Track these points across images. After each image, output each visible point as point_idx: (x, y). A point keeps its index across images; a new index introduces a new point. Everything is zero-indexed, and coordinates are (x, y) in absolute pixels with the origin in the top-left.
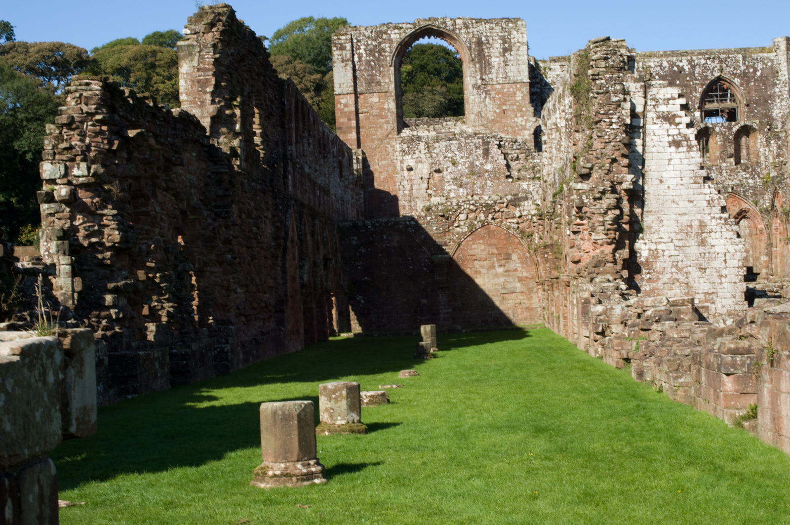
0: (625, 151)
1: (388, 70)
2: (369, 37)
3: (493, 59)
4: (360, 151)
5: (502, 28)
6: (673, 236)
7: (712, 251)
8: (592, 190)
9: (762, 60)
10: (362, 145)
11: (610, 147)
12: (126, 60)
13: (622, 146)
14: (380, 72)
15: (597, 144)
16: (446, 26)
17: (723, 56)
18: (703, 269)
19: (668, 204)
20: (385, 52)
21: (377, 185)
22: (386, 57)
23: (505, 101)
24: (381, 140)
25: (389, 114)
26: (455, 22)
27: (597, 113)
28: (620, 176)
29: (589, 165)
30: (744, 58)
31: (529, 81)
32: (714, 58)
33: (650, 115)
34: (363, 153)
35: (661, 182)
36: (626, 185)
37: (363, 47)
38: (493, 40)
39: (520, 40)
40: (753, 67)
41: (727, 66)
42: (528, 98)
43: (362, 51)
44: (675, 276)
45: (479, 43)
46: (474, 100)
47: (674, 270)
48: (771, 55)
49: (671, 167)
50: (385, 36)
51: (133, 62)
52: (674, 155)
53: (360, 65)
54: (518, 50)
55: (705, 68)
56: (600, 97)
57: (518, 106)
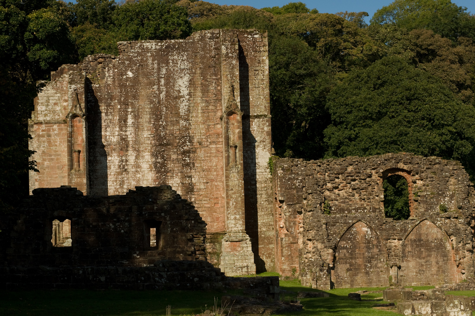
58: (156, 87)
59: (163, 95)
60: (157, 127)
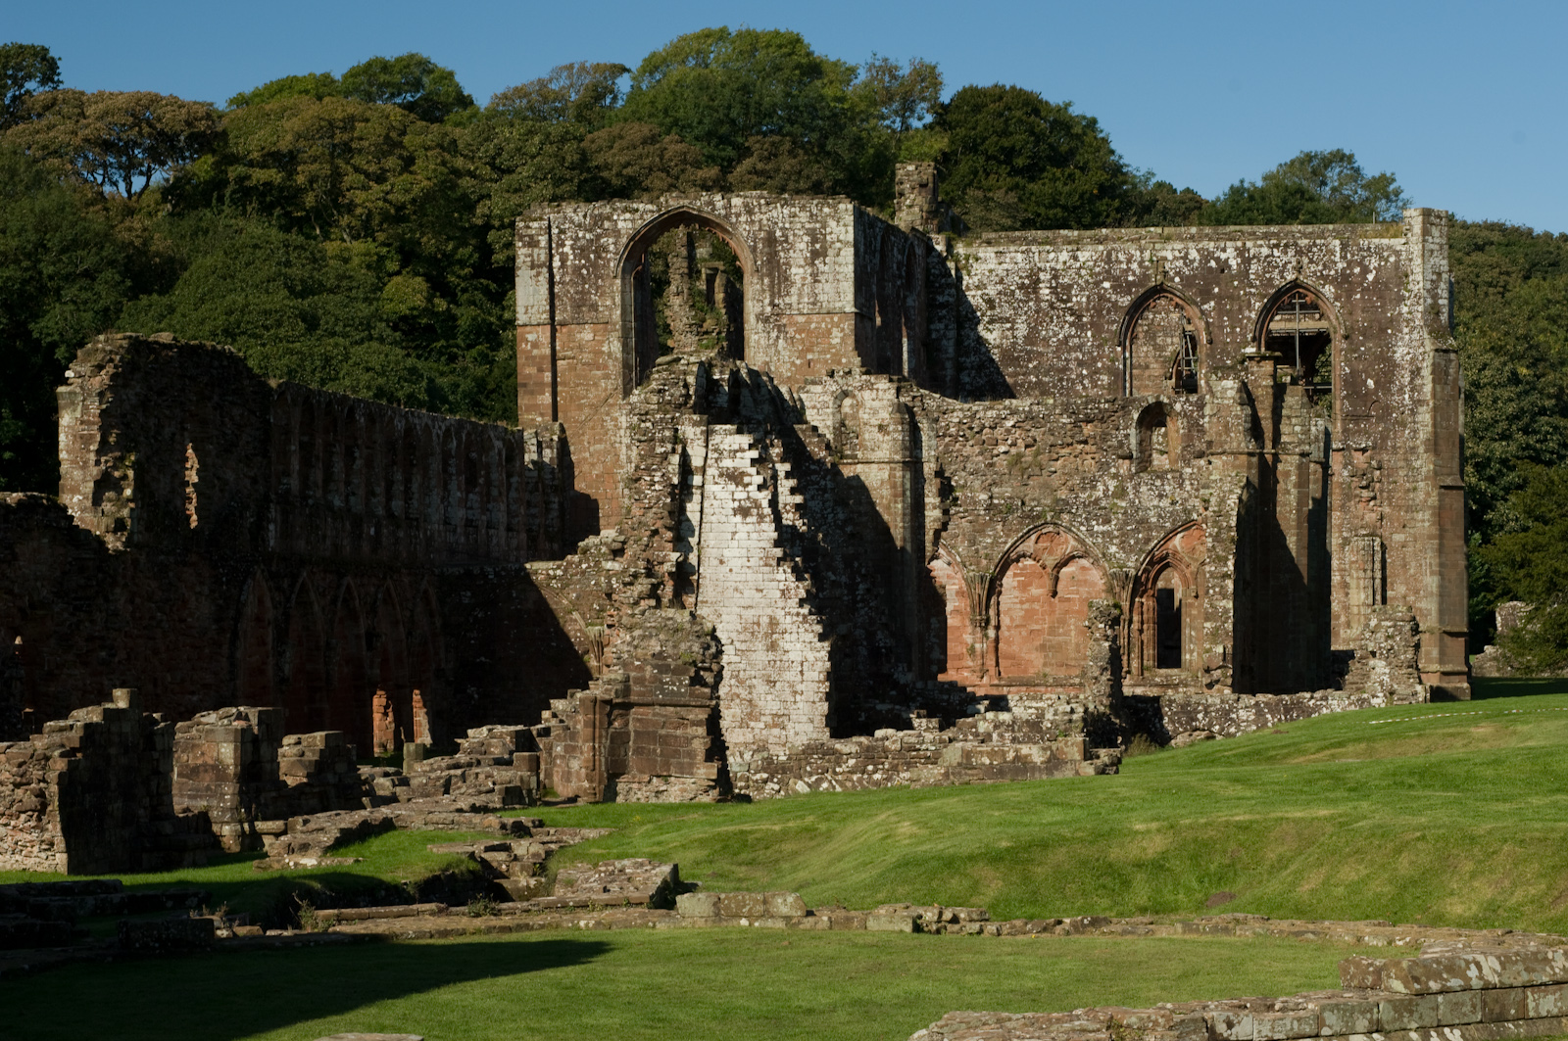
0: (668, 522)
1: (612, 285)
2: (579, 225)
3: (794, 270)
4: (557, 425)
5: (812, 215)
6: (734, 636)
7: (785, 658)
8: (625, 571)
9: (1379, 252)
10: (560, 415)
11: (650, 514)
12: (289, 137)
13: (666, 513)
14: (598, 288)
15: (636, 511)
16: (714, 209)
17: (1304, 242)
18: (772, 683)
19: (730, 593)
20: (607, 252)
21: (580, 486)
22: (609, 260)
23: (812, 345)
24: (595, 408)
25: (610, 362)
26: (729, 202)
27: (637, 467)
28: (662, 554)
29: (622, 538)
30: (1344, 247)
31: (853, 310)
32: (1286, 246)
33: (711, 471)
34: (563, 429)
35: (722, 562)
36: (668, 567)
37: (568, 243)
38: (794, 235)
39: (842, 237)
40: (1360, 264)
41: (1311, 261)
42: (851, 341)
43: (567, 249)
44: (735, 690)
45: (771, 240)
46: (758, 342)
47: (733, 681)
48: (1397, 243)
49: (735, 543)
50: (607, 224)
51: (302, 144)
52: (739, 526)
53: (563, 275)
54: (838, 255)
55: (1269, 263)
56: (642, 446)
57: (834, 355)
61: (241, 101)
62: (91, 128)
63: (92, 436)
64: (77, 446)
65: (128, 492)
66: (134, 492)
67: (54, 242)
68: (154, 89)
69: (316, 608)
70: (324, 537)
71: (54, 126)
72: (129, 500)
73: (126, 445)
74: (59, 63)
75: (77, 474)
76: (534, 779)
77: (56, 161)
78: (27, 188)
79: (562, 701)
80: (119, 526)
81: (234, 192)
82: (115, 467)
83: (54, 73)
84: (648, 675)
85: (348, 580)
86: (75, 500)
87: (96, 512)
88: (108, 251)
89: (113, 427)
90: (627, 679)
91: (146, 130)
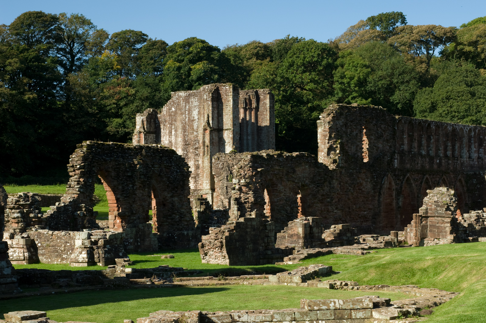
58: (184, 115)
59: (187, 120)
60: (184, 136)
61: (464, 26)
62: (415, 36)
63: (327, 135)
64: (323, 138)
65: (338, 151)
66: (340, 151)
67: (397, 72)
68: (434, 24)
69: (413, 185)
70: (418, 163)
71: (404, 36)
72: (338, 154)
73: (337, 137)
74: (406, 17)
75: (323, 146)
76: (396, 239)
77: (403, 47)
78: (390, 56)
79: (467, 214)
80: (335, 161)
81: (456, 55)
82: (334, 144)
83: (405, 20)
84: (433, 207)
85: (427, 176)
86: (322, 154)
87: (328, 157)
88: (413, 74)
89: (333, 132)
90: (427, 209)
91: (431, 36)
